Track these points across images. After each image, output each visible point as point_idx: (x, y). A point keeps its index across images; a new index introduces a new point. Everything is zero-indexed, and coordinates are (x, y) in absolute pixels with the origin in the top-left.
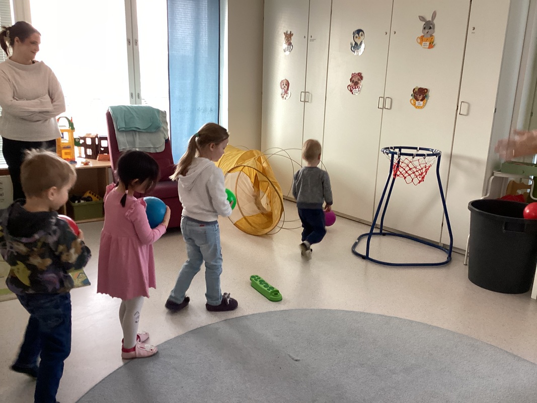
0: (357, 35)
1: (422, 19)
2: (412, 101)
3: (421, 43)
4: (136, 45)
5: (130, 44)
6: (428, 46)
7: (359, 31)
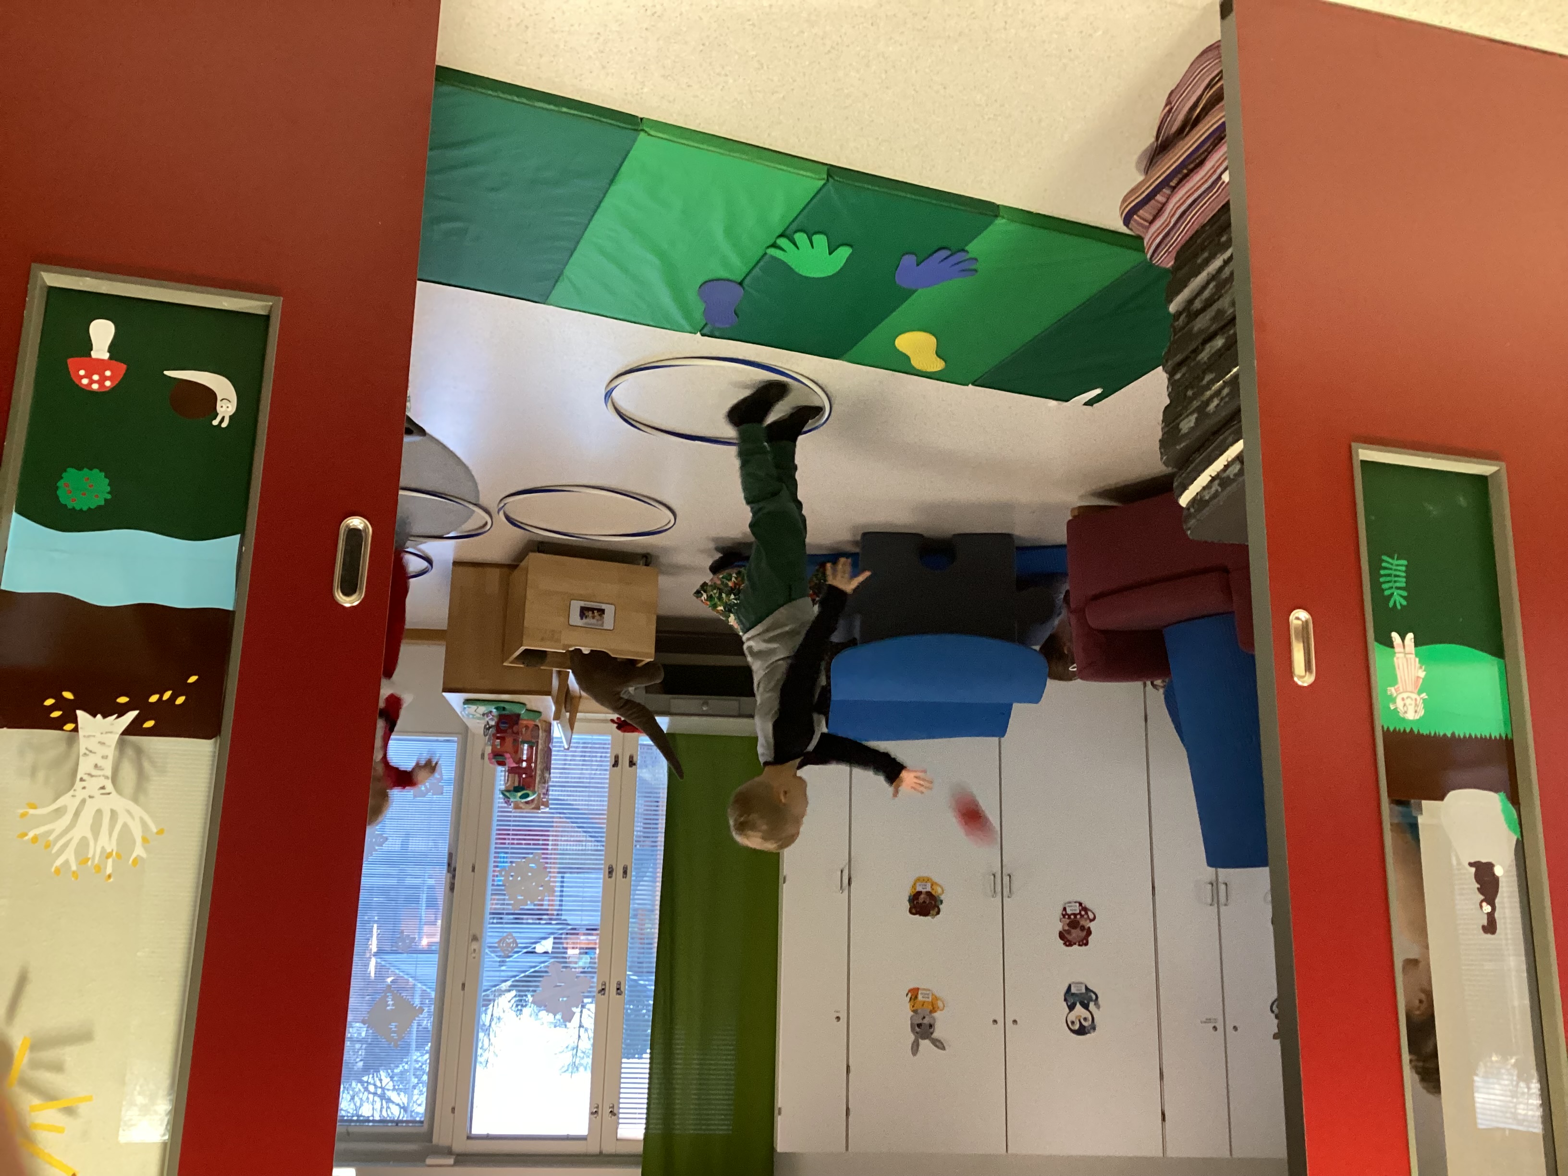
0: (1085, 1024)
1: (938, 1043)
2: (939, 890)
3: (936, 998)
6: (920, 992)
7: (1082, 1031)
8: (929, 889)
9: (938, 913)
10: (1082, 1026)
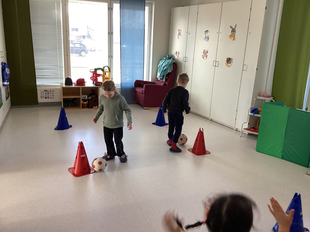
0: (206, 33)
2: (226, 64)
3: (230, 38)
4: (112, 35)
5: (109, 34)
7: (207, 31)
8: (228, 64)
10: (207, 32)
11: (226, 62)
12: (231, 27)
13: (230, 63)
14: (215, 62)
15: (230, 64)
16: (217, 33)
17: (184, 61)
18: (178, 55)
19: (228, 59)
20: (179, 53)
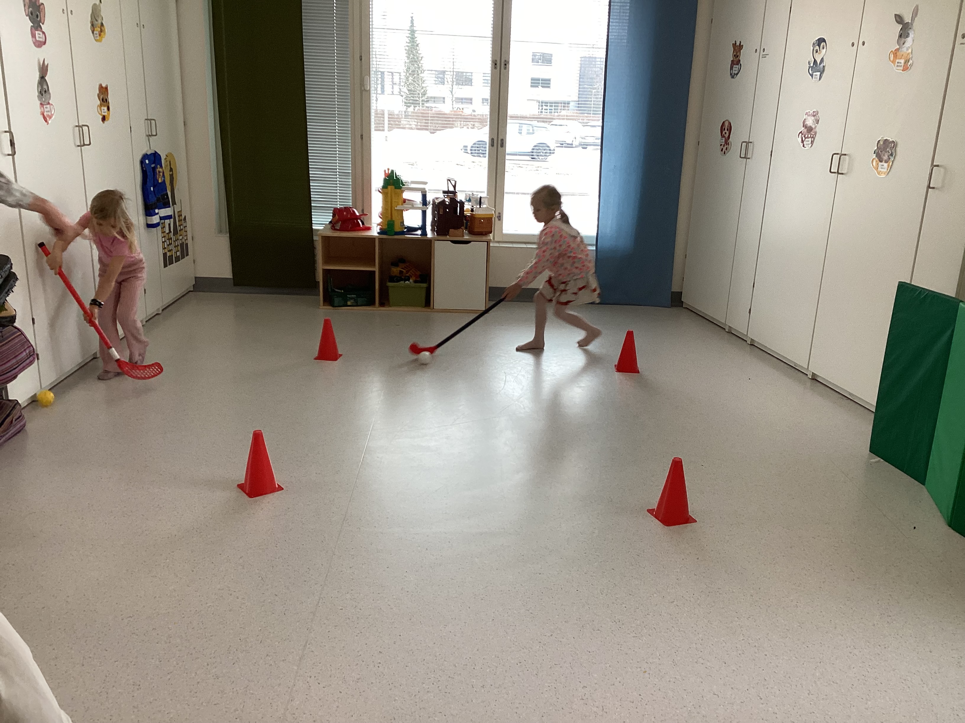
0: (817, 47)
1: (898, 20)
2: (874, 162)
3: (893, 62)
4: (505, 68)
5: (496, 68)
6: (902, 68)
7: (821, 41)
8: (880, 164)
9: (879, 141)
10: (819, 46)
11: (874, 156)
12: (899, 19)
13: (886, 162)
14: (836, 158)
15: (886, 165)
16: (853, 45)
17: (743, 156)
18: (727, 136)
19: (881, 143)
20: (730, 129)
